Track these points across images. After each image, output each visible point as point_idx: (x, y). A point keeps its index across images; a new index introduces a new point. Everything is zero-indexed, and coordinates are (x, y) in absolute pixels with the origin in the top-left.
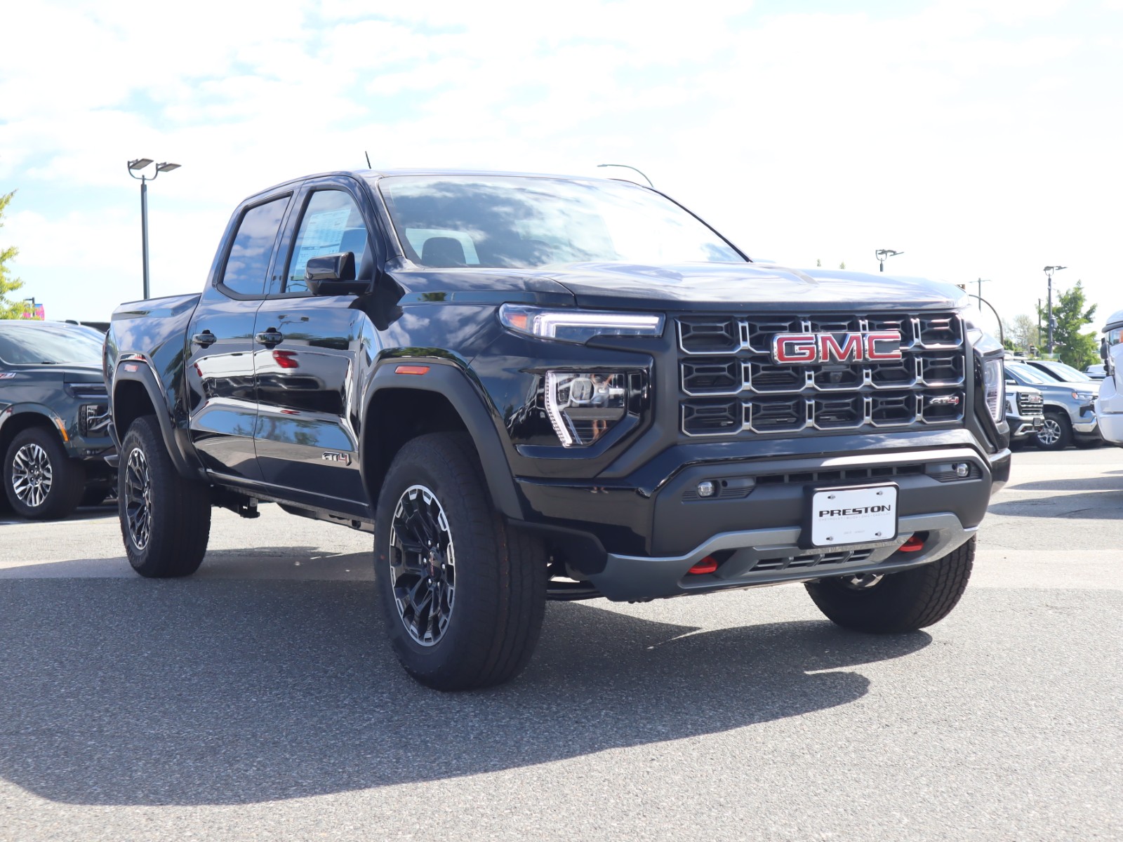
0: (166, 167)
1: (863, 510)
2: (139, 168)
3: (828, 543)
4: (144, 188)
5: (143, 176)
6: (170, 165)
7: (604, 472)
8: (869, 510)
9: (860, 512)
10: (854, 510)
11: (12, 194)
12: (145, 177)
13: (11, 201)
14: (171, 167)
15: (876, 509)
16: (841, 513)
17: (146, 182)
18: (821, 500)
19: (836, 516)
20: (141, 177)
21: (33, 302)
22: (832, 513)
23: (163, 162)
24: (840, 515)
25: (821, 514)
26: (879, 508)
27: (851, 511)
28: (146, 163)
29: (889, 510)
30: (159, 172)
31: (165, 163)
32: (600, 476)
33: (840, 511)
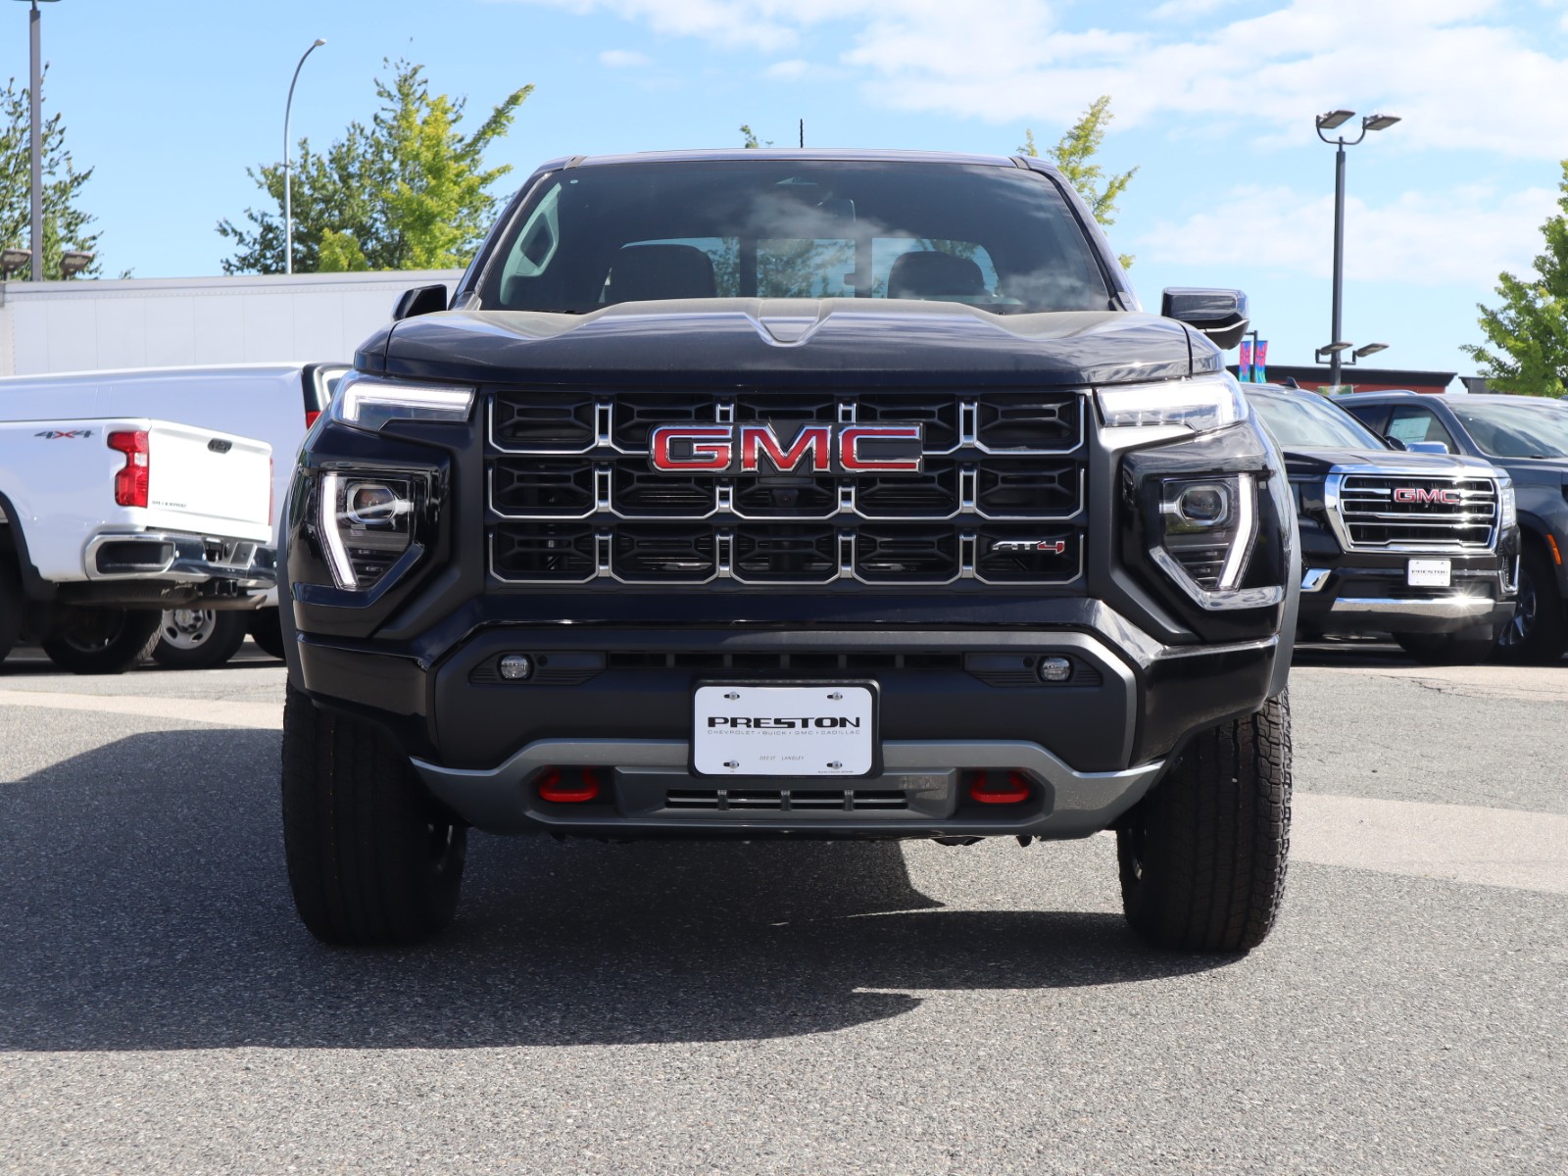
0: (1376, 123)
1: (799, 723)
2: (1332, 127)
3: (727, 771)
4: (1340, 157)
5: (1341, 139)
6: (1384, 118)
7: (382, 630)
8: (811, 723)
9: (791, 725)
10: (778, 721)
11: (1129, 175)
12: (1344, 140)
13: (1128, 185)
14: (1384, 121)
15: (827, 722)
16: (752, 724)
17: (1345, 148)
18: (709, 700)
19: (742, 728)
20: (1337, 140)
21: (1255, 338)
22: (734, 723)
23: (1374, 115)
24: (749, 726)
25: (712, 722)
26: (834, 722)
27: (772, 722)
28: (1345, 117)
29: (858, 725)
30: (1367, 131)
31: (1376, 117)
32: (377, 636)
33: (749, 720)
